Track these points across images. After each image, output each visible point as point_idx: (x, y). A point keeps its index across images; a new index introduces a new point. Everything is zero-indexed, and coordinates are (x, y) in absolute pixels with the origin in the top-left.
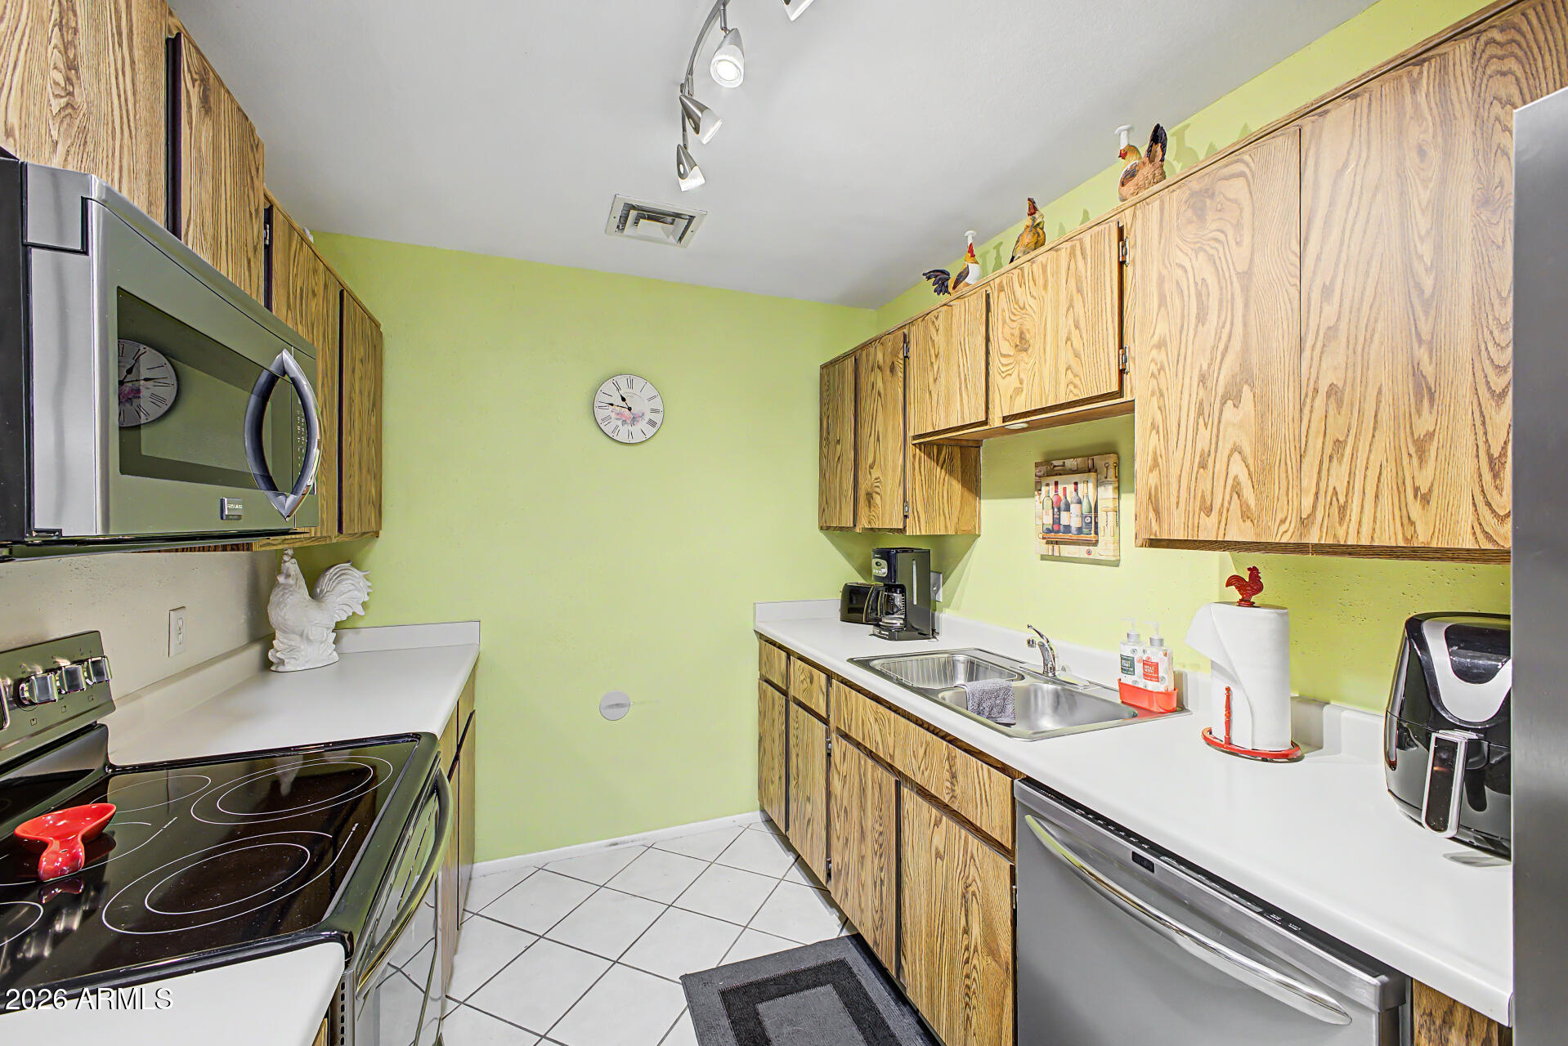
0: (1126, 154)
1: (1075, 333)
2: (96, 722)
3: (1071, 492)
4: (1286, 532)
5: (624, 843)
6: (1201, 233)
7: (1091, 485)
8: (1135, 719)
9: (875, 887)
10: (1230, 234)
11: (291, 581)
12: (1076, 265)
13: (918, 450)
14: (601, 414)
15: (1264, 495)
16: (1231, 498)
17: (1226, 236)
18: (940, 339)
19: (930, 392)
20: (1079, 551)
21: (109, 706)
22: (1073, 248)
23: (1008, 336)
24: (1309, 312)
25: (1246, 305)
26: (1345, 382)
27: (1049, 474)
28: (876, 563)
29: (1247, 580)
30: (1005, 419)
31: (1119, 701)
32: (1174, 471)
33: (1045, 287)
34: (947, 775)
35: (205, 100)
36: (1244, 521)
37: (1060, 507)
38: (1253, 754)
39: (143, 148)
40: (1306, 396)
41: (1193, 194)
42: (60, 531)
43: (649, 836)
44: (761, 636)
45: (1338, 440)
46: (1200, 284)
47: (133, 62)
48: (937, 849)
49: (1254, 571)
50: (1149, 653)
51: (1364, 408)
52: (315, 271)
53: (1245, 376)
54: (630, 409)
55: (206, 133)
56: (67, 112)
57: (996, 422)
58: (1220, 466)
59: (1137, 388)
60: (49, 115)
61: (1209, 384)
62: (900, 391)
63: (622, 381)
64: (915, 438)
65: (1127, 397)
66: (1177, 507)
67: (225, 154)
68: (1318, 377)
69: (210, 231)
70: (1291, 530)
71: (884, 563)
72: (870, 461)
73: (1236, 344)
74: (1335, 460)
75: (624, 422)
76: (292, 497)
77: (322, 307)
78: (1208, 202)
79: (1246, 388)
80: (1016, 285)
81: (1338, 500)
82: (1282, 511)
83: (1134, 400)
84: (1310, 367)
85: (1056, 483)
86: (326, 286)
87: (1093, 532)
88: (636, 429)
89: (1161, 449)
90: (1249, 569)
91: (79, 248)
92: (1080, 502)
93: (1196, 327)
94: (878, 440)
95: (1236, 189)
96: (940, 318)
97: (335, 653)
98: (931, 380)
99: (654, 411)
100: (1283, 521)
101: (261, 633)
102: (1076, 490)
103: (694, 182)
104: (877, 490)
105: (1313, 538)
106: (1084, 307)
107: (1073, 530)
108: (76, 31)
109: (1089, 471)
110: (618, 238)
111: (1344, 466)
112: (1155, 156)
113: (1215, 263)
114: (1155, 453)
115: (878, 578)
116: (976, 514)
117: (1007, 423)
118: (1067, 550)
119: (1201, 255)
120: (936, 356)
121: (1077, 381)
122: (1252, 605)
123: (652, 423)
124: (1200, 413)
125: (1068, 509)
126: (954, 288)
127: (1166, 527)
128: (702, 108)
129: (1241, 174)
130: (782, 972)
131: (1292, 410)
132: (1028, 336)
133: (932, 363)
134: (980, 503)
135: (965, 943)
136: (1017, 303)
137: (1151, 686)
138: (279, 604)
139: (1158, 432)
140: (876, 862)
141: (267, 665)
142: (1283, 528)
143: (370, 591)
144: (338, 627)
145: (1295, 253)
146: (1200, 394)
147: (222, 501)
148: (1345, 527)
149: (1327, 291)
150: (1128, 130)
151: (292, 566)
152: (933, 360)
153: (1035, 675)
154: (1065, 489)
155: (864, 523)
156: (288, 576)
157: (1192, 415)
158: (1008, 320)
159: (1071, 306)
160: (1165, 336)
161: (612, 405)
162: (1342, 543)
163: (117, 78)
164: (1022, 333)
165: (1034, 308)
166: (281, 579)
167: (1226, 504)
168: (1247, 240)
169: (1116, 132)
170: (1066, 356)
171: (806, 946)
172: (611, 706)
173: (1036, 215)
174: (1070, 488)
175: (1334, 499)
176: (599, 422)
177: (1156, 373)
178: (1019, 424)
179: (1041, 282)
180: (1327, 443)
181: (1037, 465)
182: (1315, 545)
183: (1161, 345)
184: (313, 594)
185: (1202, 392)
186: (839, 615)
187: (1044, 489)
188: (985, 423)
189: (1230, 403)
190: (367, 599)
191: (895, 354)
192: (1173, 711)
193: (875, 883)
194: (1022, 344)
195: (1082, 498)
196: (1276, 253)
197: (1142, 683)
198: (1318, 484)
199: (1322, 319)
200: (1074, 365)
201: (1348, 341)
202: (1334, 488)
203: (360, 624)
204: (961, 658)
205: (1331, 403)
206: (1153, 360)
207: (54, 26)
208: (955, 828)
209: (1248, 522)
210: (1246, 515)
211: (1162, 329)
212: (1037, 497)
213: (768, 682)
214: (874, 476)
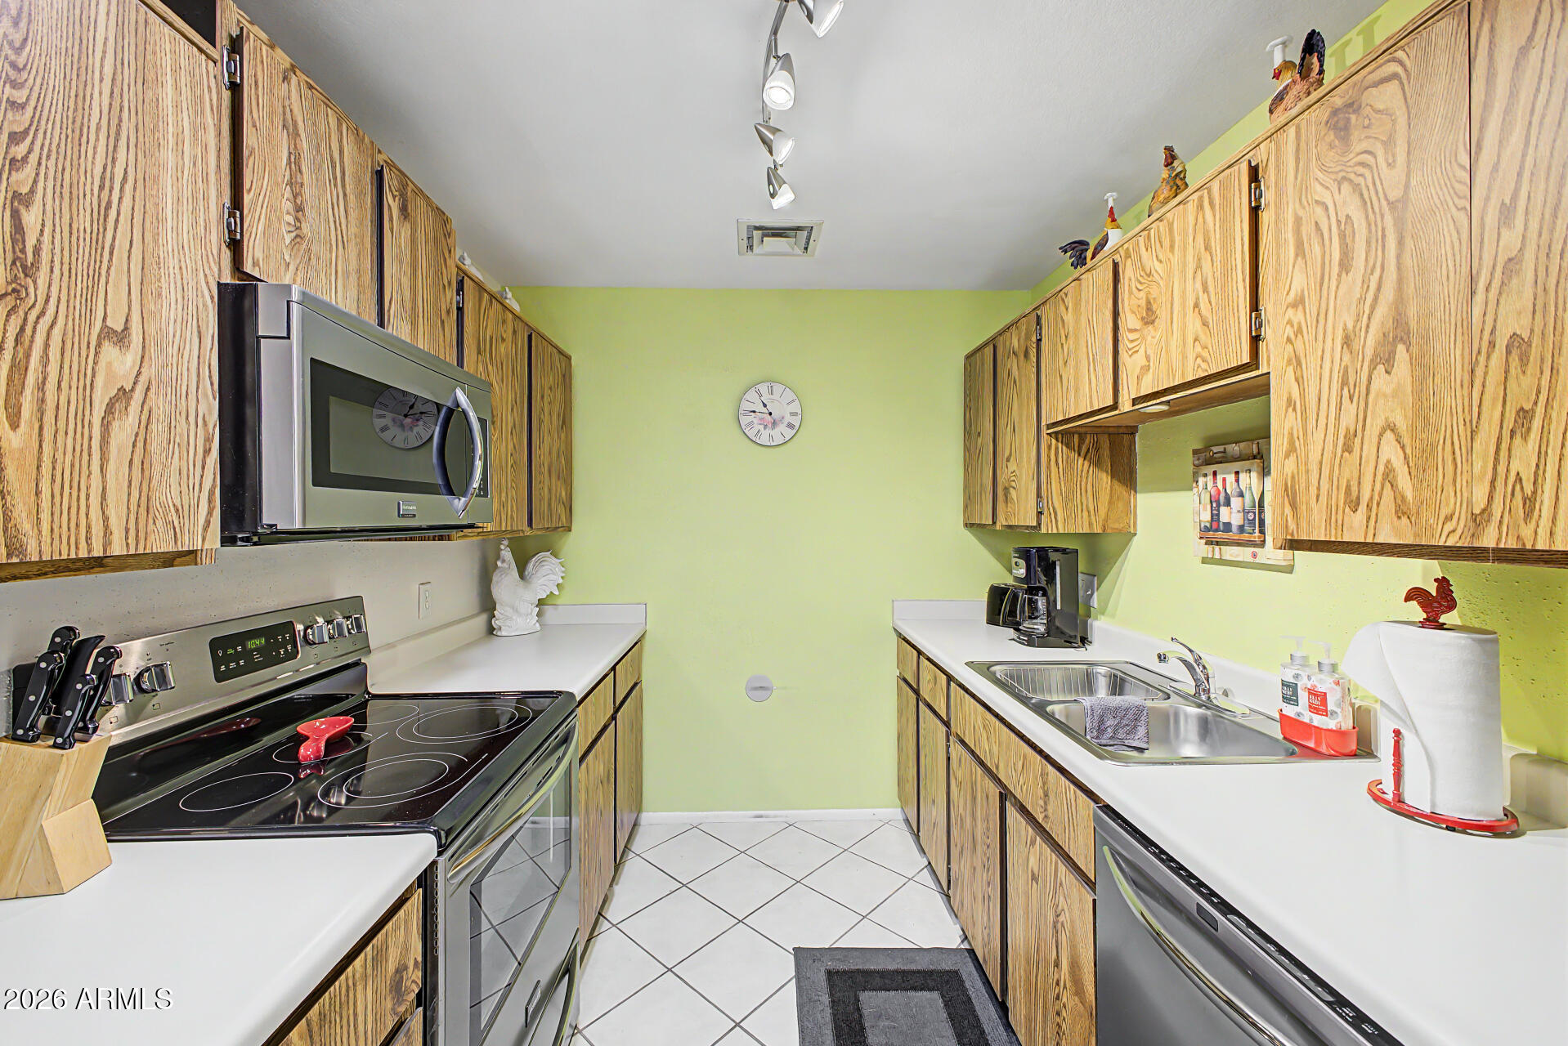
0: (1280, 72)
1: (1203, 299)
2: (360, 660)
3: (1231, 483)
4: (1454, 531)
5: (767, 817)
6: (1346, 159)
7: (1254, 475)
8: (1292, 759)
9: (984, 901)
10: (1380, 153)
11: (505, 565)
12: (1204, 218)
13: (1054, 441)
14: (744, 420)
15: (1425, 484)
16: (1382, 489)
17: (1375, 157)
18: (1069, 318)
19: (1061, 377)
20: (1243, 554)
21: (367, 650)
22: (1201, 198)
23: (1135, 309)
24: (1482, 242)
25: (1401, 243)
26: (1532, 331)
27: (1208, 462)
28: (1016, 563)
29: (1434, 594)
30: (1135, 401)
31: (1280, 737)
32: (1314, 456)
33: (1172, 247)
34: (1041, 792)
35: (404, 210)
36: (1399, 518)
37: (1219, 501)
38: (1434, 819)
39: (353, 255)
40: (1479, 352)
41: (1335, 112)
42: (276, 525)
43: (792, 814)
44: (899, 635)
45: (1522, 409)
46: (1343, 221)
47: (345, 195)
48: (1032, 871)
49: (1443, 583)
50: (1314, 681)
51: (1558, 364)
52: (504, 322)
53: (1399, 332)
54: (770, 414)
55: (405, 232)
56: (296, 241)
57: (1126, 406)
58: (1369, 449)
59: (1273, 359)
60: (283, 246)
61: (1355, 346)
62: (1033, 377)
63: (763, 388)
64: (1049, 427)
65: (1263, 370)
66: (1317, 500)
67: (422, 249)
68: (1494, 327)
69: (408, 305)
70: (1459, 531)
71: (1022, 563)
72: (1007, 454)
73: (1388, 294)
74: (1518, 436)
75: (765, 427)
76: (463, 499)
77: (509, 349)
78: (1353, 117)
79: (1401, 348)
80: (1143, 249)
81: (1522, 488)
82: (1448, 504)
83: (1269, 373)
84: (1485, 314)
85: (1215, 474)
86: (514, 332)
87: (1257, 530)
88: (776, 433)
89: (1298, 431)
90: (1436, 580)
91: (285, 335)
92: (1241, 495)
93: (1339, 275)
94: (1014, 430)
95: (1387, 97)
96: (1069, 296)
97: (538, 625)
98: (1061, 363)
99: (794, 414)
100: (1449, 518)
101: (488, 605)
102: (1237, 481)
103: (785, 198)
104: (1013, 484)
105: (1488, 541)
106: (1213, 265)
107: (1234, 529)
108: (302, 185)
109: (1254, 457)
110: (749, 256)
111: (1530, 446)
112: (1310, 70)
113: (1362, 195)
114: (1291, 434)
115: (1017, 579)
116: (1130, 511)
117: (1137, 407)
118: (1230, 552)
119: (1345, 187)
120: (1066, 337)
121: (1205, 354)
122: (1441, 627)
123: (790, 426)
124: (1344, 383)
125: (1228, 503)
126: (1093, 258)
127: (1304, 525)
128: (775, 131)
129: (1395, 76)
130: (891, 967)
131: (1460, 373)
132: (1154, 307)
133: (1062, 344)
134: (1135, 499)
135: (1056, 977)
136: (1144, 270)
137: (1318, 721)
138: (497, 582)
139: (1294, 410)
140: (985, 875)
141: (491, 630)
142: (1449, 527)
143: (564, 575)
144: (541, 603)
145: (1463, 168)
146: (1344, 359)
147: (399, 504)
148: (1533, 525)
149: (1507, 213)
150: (1284, 44)
151: (507, 554)
152: (1064, 341)
153: (1185, 697)
154: (1224, 479)
155: (1002, 520)
156: (503, 561)
157: (1335, 386)
158: (1134, 289)
159: (1199, 267)
160: (1303, 291)
161: (754, 412)
162: (1529, 547)
163: (333, 209)
164: (1148, 303)
165: (1160, 272)
166: (499, 563)
167: (1376, 497)
168: (1401, 159)
169: (1268, 48)
170: (1194, 325)
171: (921, 949)
172: (756, 689)
173: (1176, 164)
174: (1231, 478)
175: (1518, 487)
176: (743, 427)
177: (1292, 336)
178: (1154, 407)
179: (1166, 243)
180: (1507, 414)
181: (1195, 452)
182: (1496, 550)
183: (1299, 302)
184: (522, 576)
185: (1347, 358)
186: (984, 617)
187: (1201, 480)
188: (1115, 407)
189: (1381, 368)
190: (561, 581)
191: (1028, 337)
192: (1354, 755)
193: (984, 897)
194: (1149, 317)
195: (1244, 490)
196: (1438, 170)
197: (1307, 717)
198: (1495, 468)
199: (1500, 249)
200: (1202, 337)
201: (1536, 276)
202: (1518, 474)
203: (559, 602)
204: (1102, 670)
205: (1514, 360)
206: (1290, 322)
207: (287, 185)
208: (1047, 851)
209: (1404, 519)
210: (1401, 511)
211: (1299, 282)
212: (1195, 490)
213: (905, 680)
214: (1011, 470)
